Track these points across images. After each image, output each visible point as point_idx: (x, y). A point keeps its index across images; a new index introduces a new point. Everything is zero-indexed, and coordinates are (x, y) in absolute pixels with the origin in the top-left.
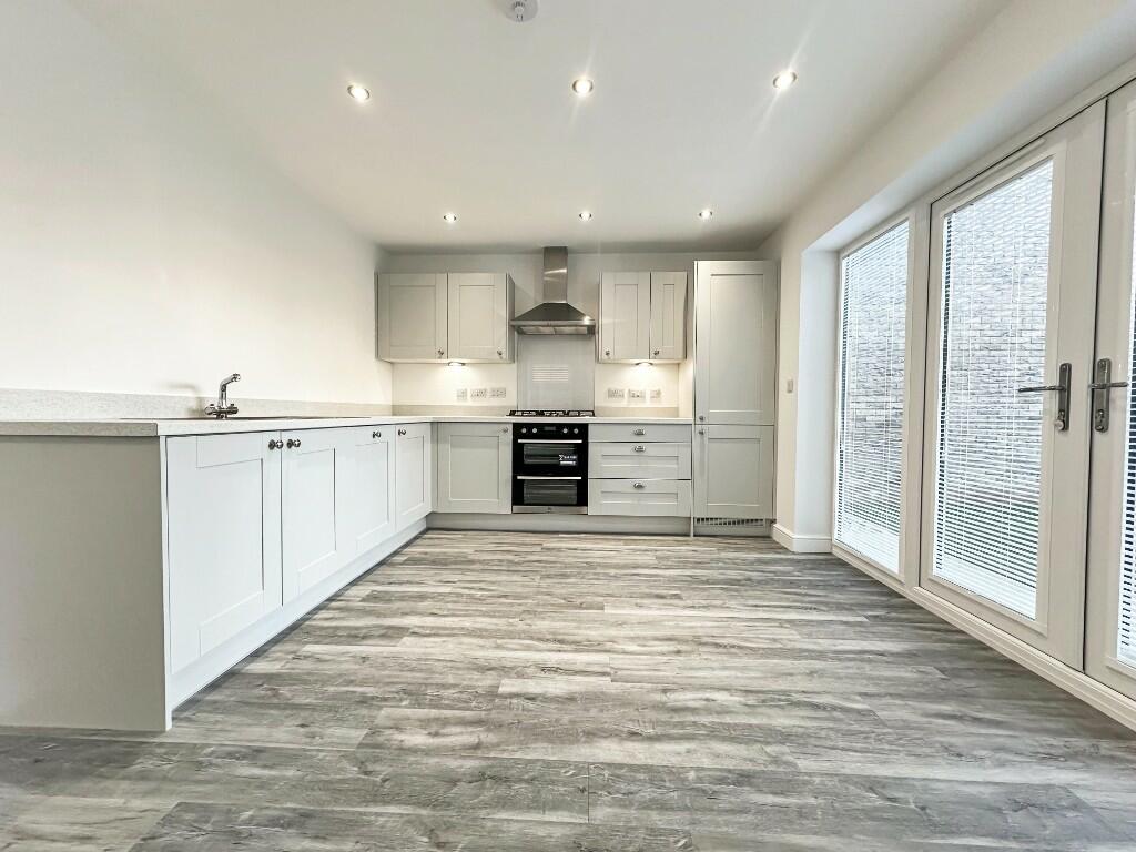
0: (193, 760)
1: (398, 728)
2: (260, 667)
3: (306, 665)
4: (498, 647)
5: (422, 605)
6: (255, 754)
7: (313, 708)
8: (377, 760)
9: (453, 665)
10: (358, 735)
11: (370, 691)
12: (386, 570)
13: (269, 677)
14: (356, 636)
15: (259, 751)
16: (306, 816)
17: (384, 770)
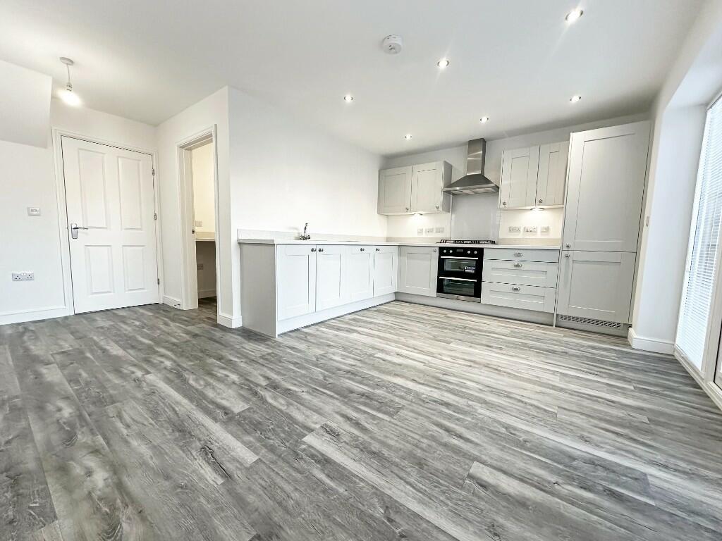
0: (279, 345)
1: (333, 354)
2: (306, 330)
3: (318, 333)
4: (387, 344)
5: (369, 326)
6: (292, 348)
7: (313, 343)
8: (322, 359)
9: (364, 344)
10: (321, 352)
11: (332, 343)
12: (365, 312)
13: (306, 333)
14: (339, 329)
15: (294, 348)
16: (298, 364)
17: (322, 361)
